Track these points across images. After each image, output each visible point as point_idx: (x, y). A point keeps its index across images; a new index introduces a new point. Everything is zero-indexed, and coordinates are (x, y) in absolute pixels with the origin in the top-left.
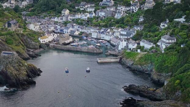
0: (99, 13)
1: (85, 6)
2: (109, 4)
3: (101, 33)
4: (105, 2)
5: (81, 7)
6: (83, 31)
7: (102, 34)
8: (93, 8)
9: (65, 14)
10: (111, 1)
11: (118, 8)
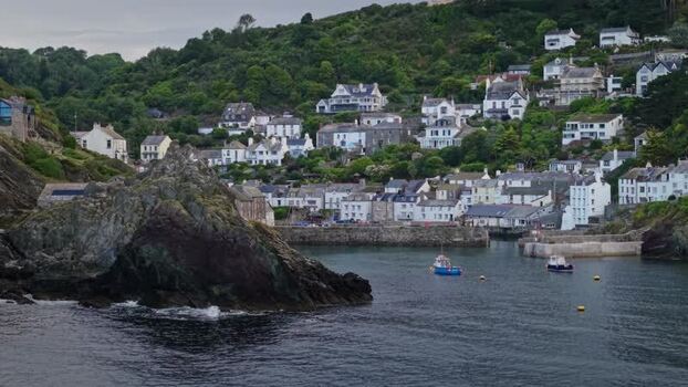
0: (335, 135)
1: (248, 120)
2: (367, 104)
3: (394, 200)
4: (344, 97)
5: (231, 124)
6: (285, 202)
7: (398, 205)
8: (292, 124)
9: (156, 155)
10: (373, 93)
11: (424, 110)
